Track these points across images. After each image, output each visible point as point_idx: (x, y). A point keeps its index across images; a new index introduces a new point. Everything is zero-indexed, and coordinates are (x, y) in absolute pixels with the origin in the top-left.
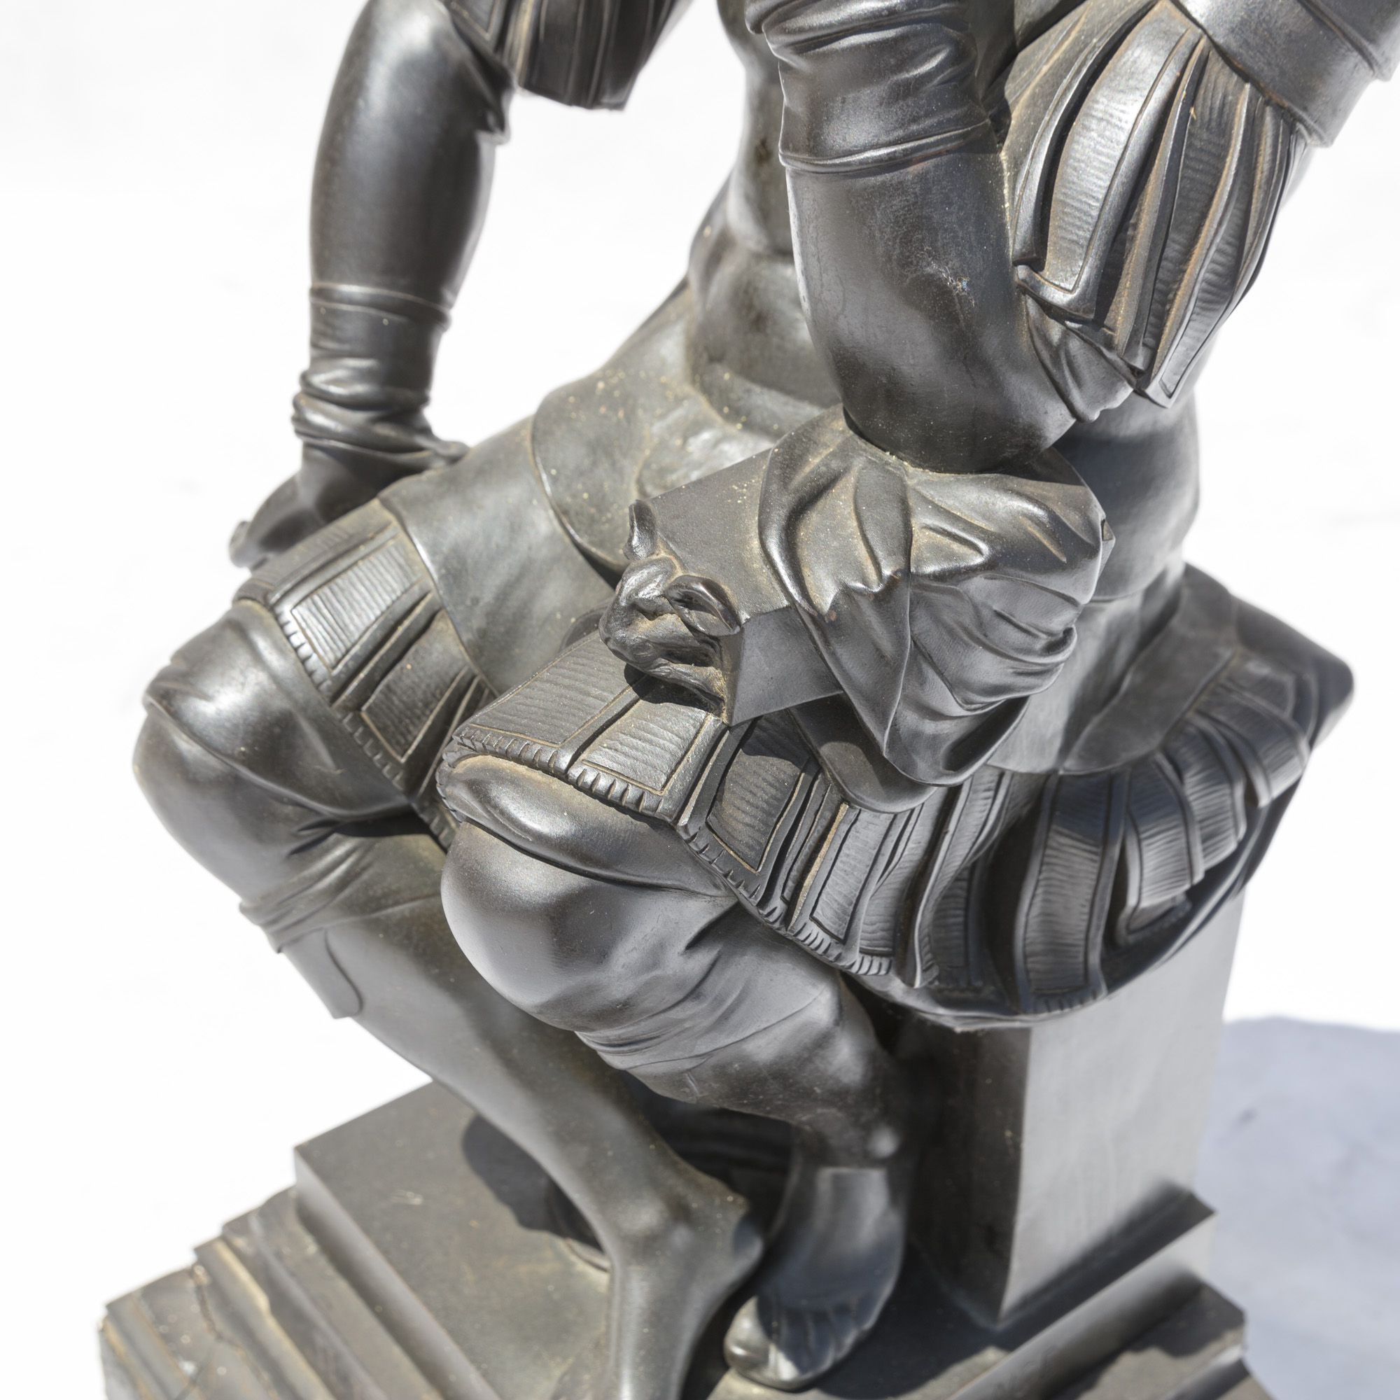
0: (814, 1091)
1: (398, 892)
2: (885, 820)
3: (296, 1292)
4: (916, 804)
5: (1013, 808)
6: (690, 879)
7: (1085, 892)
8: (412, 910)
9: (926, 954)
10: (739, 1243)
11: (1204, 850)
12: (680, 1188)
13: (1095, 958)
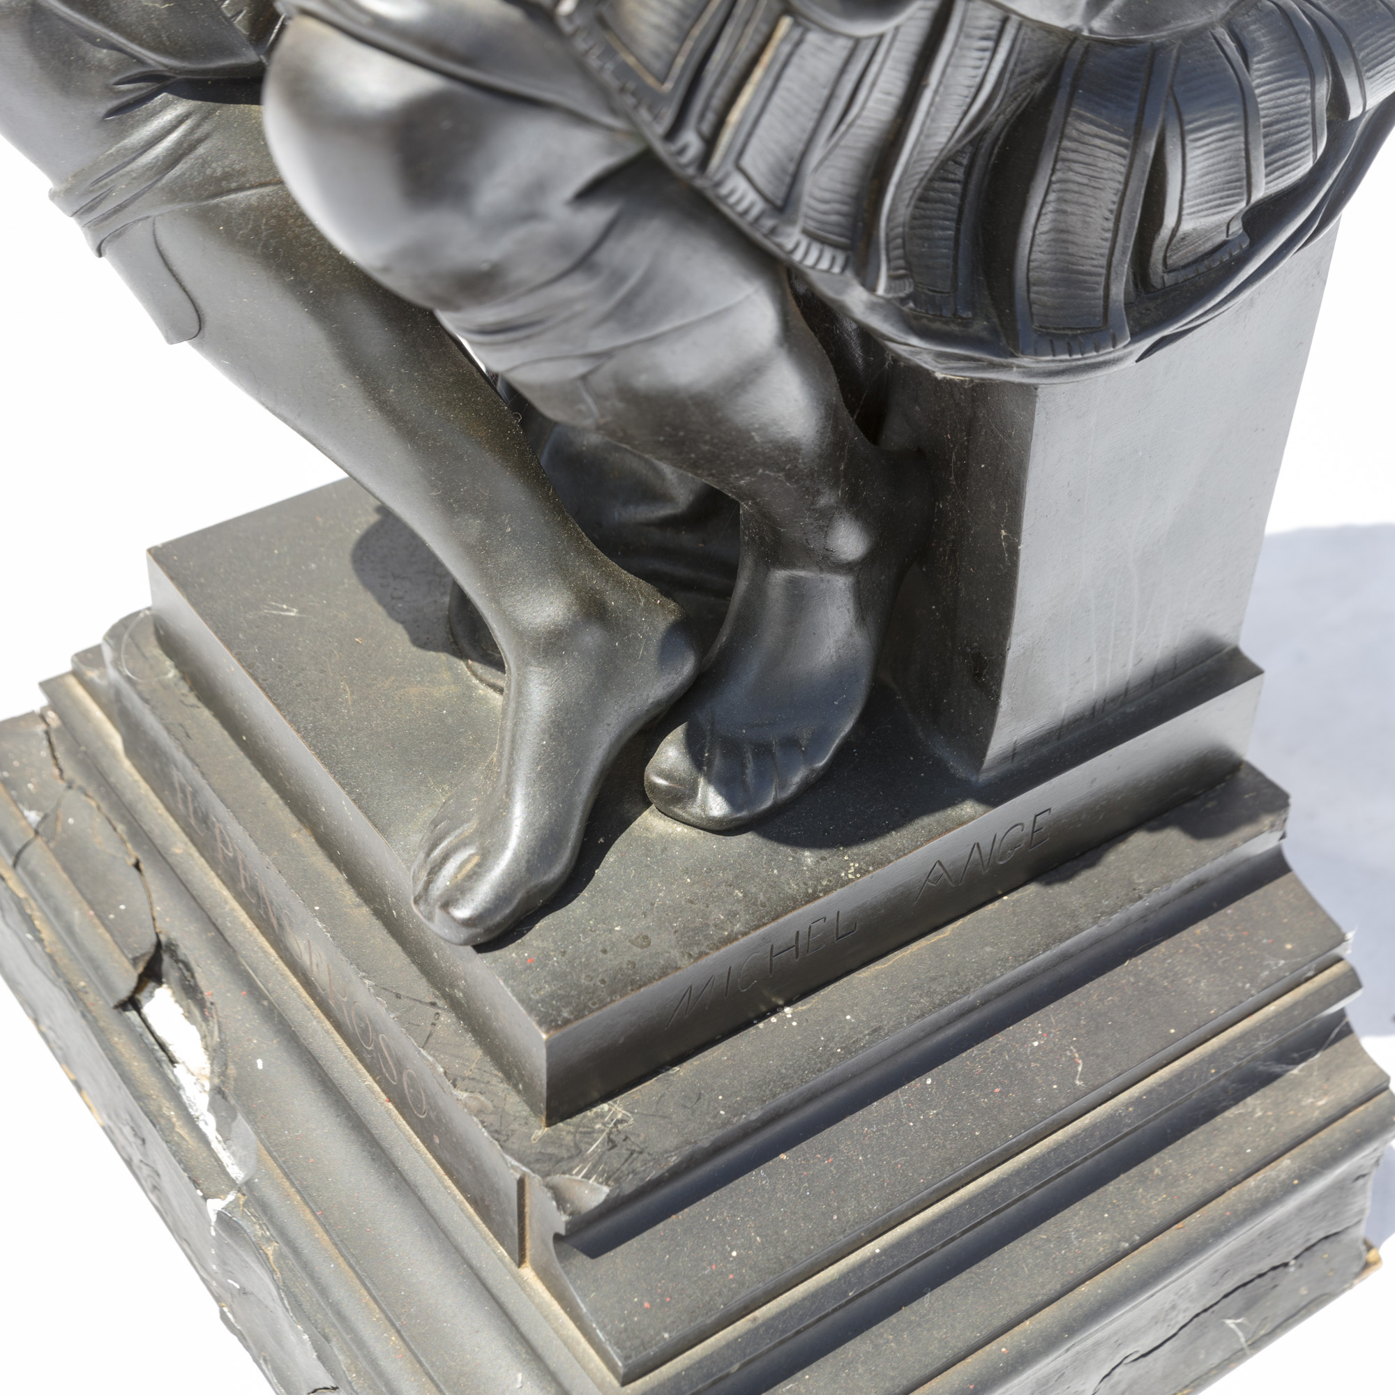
0: (752, 438)
1: (242, 173)
2: (840, 47)
3: (151, 722)
4: (886, 26)
5: (1021, 74)
6: (574, 95)
7: (1108, 198)
8: (262, 197)
9: (896, 248)
10: (666, 655)
11: (1267, 166)
12: (596, 583)
13: (1119, 290)
